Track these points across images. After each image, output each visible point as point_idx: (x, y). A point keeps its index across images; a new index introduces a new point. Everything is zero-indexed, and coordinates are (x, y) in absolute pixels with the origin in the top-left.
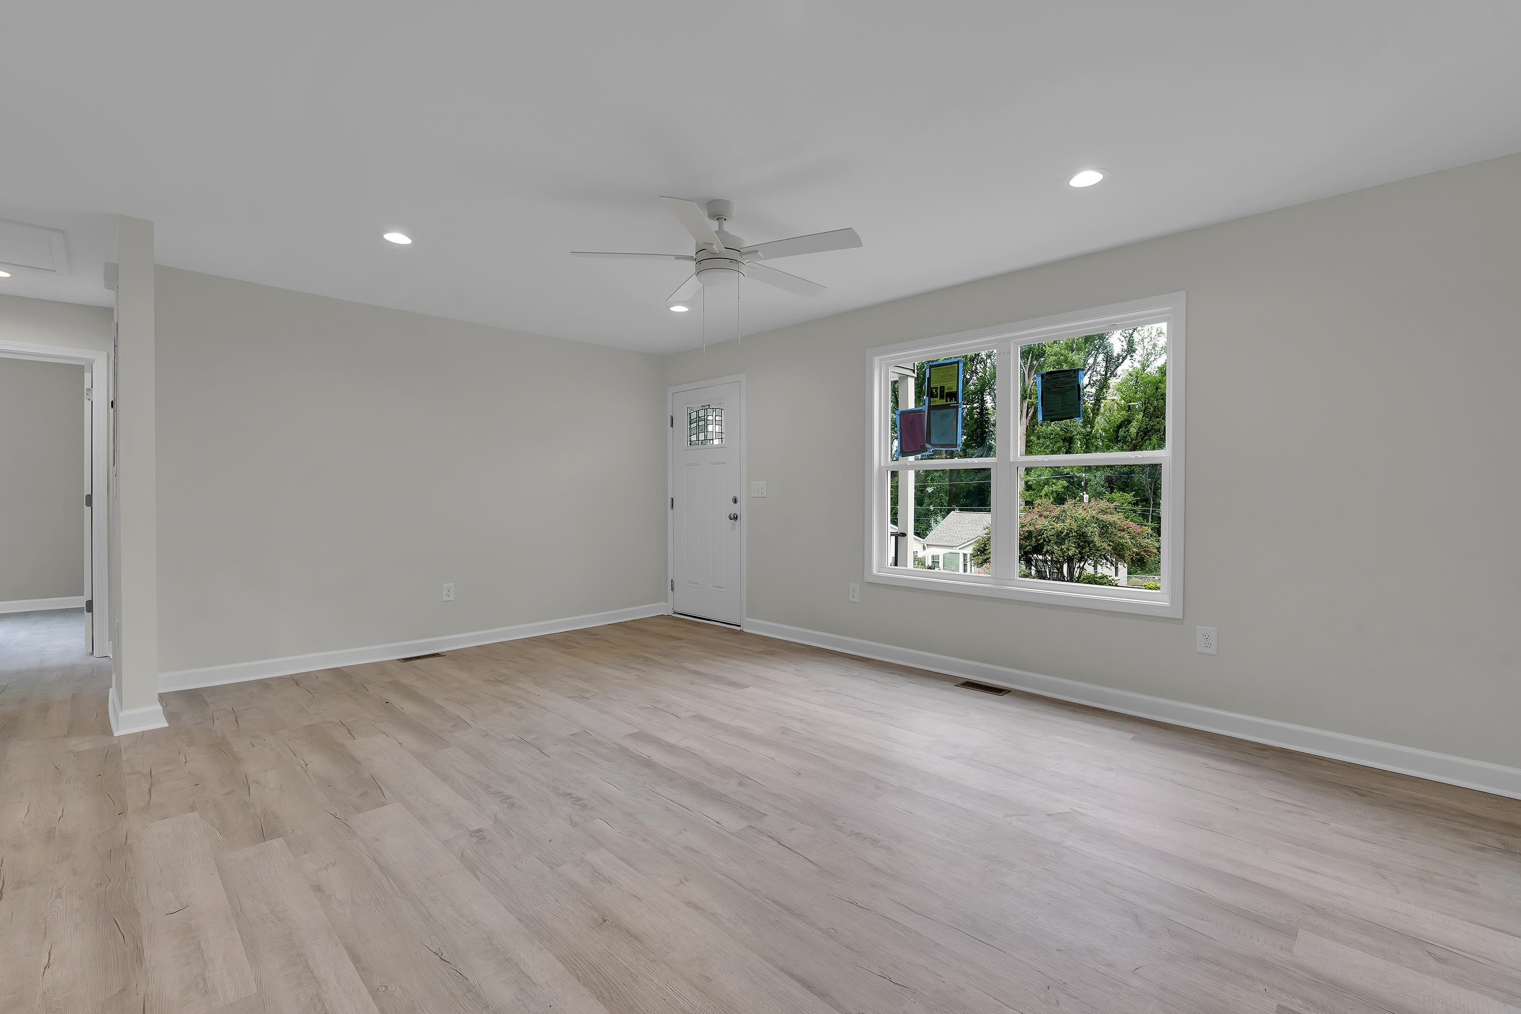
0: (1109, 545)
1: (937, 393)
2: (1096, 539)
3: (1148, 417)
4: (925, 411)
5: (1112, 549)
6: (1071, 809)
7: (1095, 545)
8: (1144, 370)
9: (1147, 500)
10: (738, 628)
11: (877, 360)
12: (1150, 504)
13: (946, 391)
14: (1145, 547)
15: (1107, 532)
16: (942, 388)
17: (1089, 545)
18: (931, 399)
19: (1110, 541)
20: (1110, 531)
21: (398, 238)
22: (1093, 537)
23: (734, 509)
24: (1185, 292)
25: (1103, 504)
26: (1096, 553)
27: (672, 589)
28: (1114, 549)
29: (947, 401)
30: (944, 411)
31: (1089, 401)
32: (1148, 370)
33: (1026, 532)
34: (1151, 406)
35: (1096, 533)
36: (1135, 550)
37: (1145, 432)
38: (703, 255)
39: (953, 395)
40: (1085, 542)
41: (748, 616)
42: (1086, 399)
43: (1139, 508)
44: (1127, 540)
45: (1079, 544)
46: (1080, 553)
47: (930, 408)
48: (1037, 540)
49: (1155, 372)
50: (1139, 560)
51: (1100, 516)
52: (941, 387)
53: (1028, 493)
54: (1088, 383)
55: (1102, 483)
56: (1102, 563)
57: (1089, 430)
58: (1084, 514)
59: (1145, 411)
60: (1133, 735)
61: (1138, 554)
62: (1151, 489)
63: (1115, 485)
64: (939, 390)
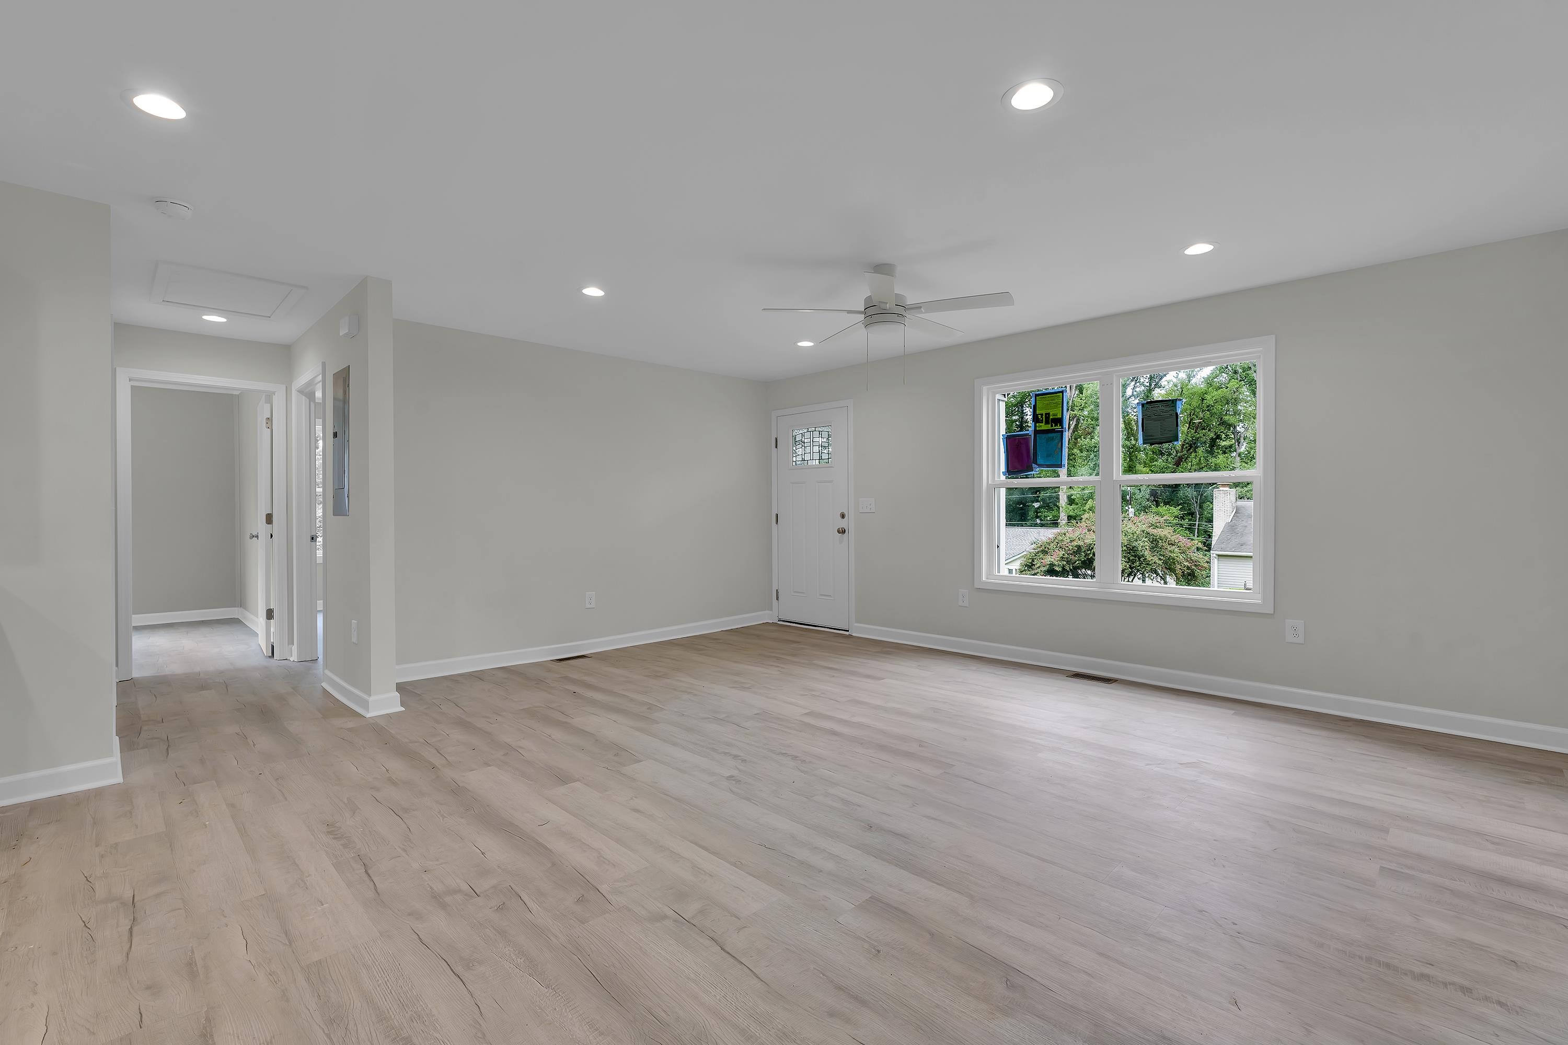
0: (1160, 559)
1: (1043, 419)
2: (1147, 553)
3: (1193, 429)
4: (1031, 435)
5: (1163, 563)
6: (1198, 760)
7: (1145, 559)
8: (1189, 381)
9: (1192, 514)
10: (847, 633)
11: (985, 388)
12: (1195, 517)
13: (1051, 417)
14: (1196, 561)
15: (1157, 546)
16: (1048, 415)
17: (1139, 559)
18: (1037, 424)
19: (1160, 555)
20: (1160, 544)
21: (593, 291)
22: (1143, 551)
23: (843, 524)
24: (1273, 337)
25: (1151, 518)
26: (1147, 567)
27: (777, 599)
28: (1165, 563)
29: (1052, 426)
30: (1050, 435)
31: (1133, 413)
32: (1193, 381)
33: (1075, 547)
34: (1197, 417)
35: (1147, 547)
36: (1186, 564)
37: (1191, 444)
38: (871, 311)
39: (1059, 421)
40: (1135, 556)
41: (857, 622)
42: (1130, 411)
43: (1186, 522)
44: (1176, 553)
45: (1129, 558)
46: (1131, 567)
47: (1036, 432)
48: (1086, 555)
49: (1200, 383)
50: (1189, 574)
51: (1150, 530)
52: (1046, 414)
53: (1071, 508)
54: (1131, 394)
55: (1147, 496)
56: (1152, 578)
57: (1133, 442)
58: (1134, 528)
59: (1190, 423)
60: (1234, 712)
61: (1188, 568)
62: (1197, 502)
63: (1160, 499)
64: (1044, 416)
